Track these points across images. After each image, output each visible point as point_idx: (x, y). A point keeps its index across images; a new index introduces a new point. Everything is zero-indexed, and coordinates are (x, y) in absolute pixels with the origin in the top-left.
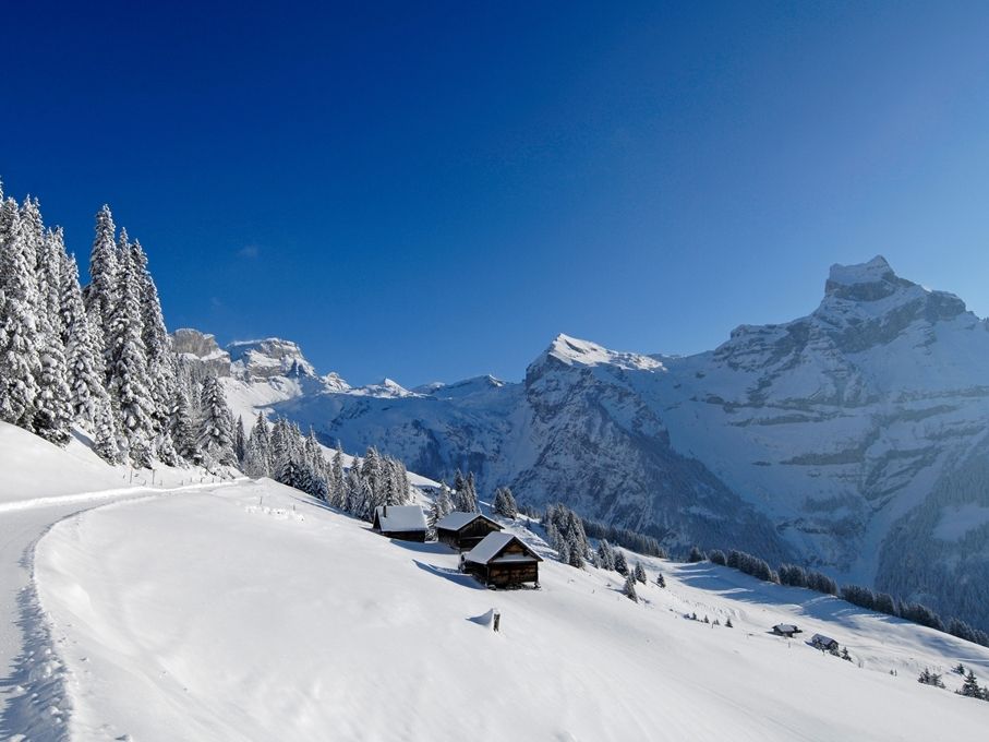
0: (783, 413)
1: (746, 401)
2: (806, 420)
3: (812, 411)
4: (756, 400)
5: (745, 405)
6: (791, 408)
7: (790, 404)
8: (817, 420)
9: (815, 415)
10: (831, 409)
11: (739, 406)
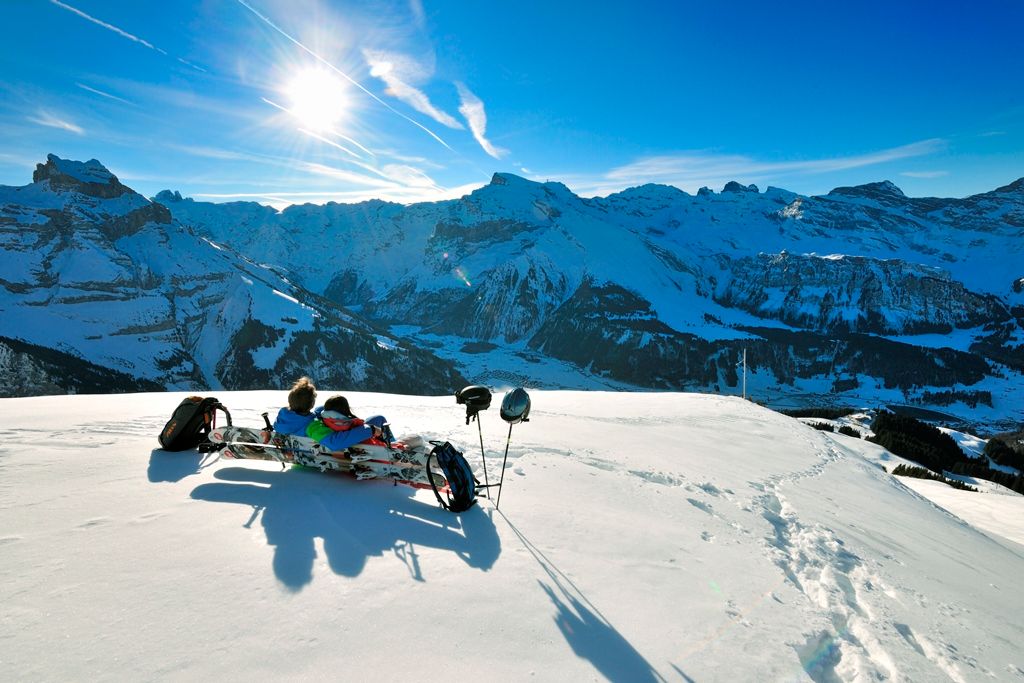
0: (87, 294)
1: (37, 282)
2: (114, 299)
3: (117, 292)
4: (47, 281)
5: (36, 286)
6: (93, 289)
7: (92, 286)
8: (123, 299)
9: (121, 295)
10: (132, 290)
11: (31, 287)
